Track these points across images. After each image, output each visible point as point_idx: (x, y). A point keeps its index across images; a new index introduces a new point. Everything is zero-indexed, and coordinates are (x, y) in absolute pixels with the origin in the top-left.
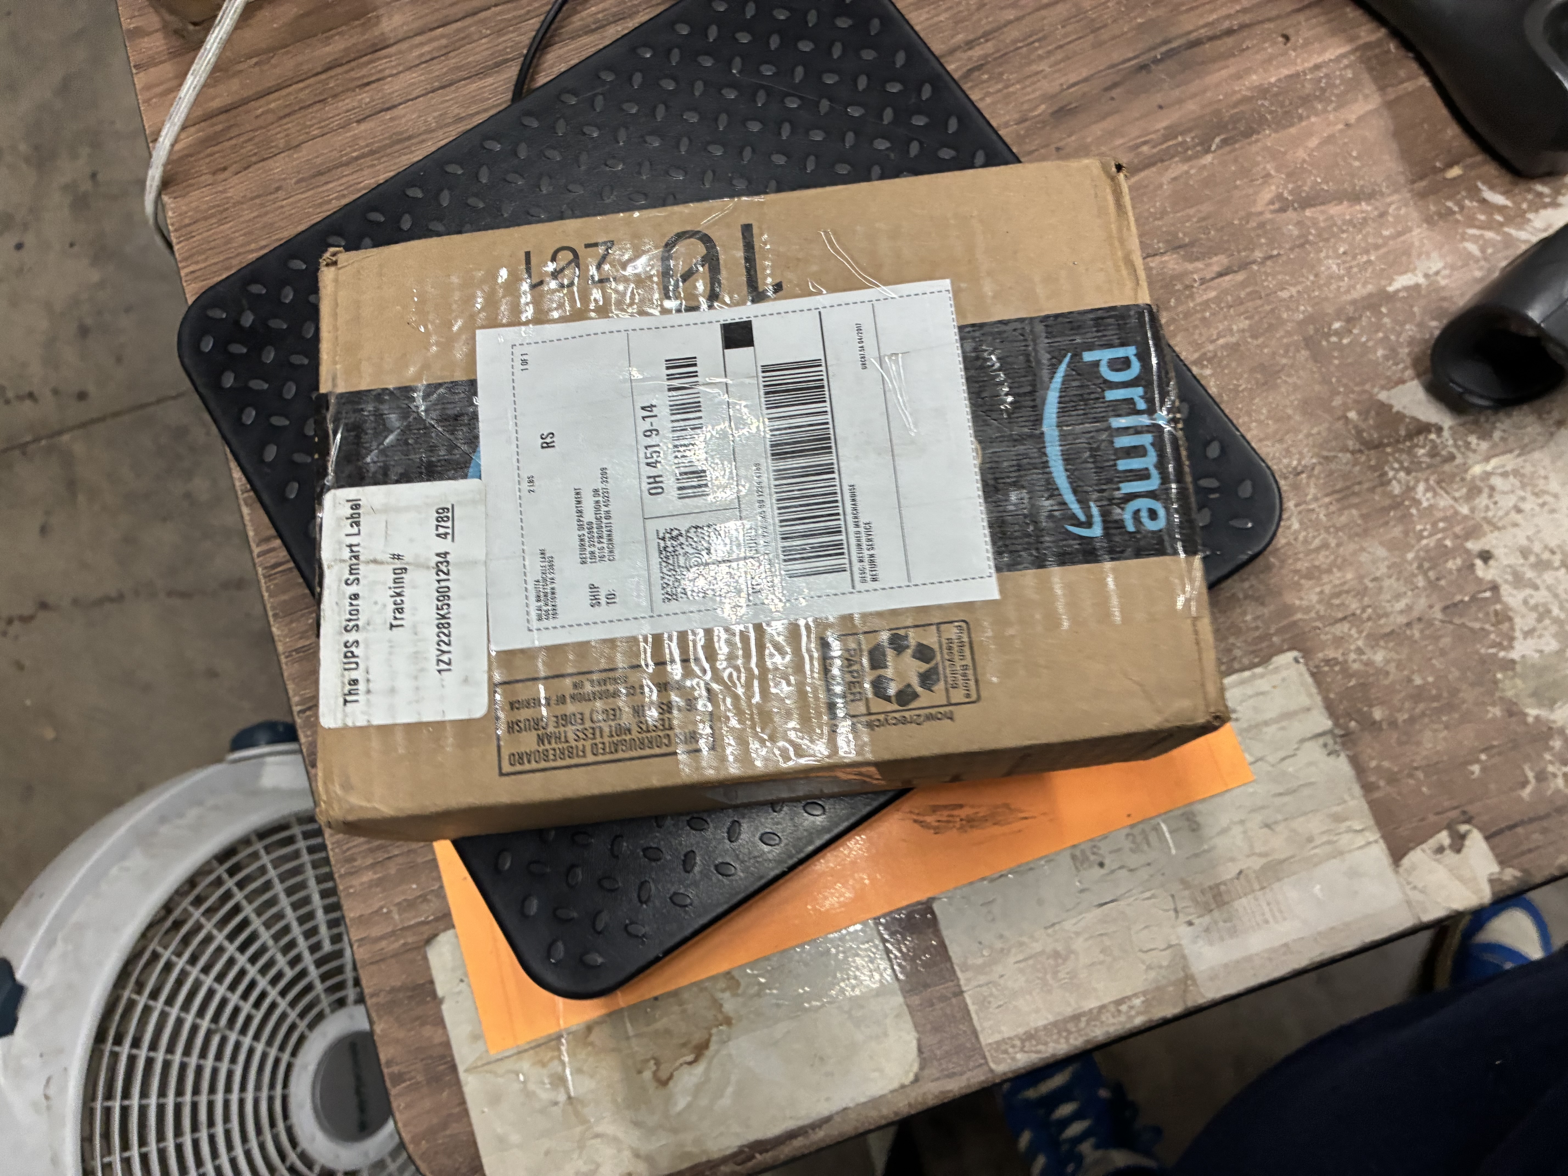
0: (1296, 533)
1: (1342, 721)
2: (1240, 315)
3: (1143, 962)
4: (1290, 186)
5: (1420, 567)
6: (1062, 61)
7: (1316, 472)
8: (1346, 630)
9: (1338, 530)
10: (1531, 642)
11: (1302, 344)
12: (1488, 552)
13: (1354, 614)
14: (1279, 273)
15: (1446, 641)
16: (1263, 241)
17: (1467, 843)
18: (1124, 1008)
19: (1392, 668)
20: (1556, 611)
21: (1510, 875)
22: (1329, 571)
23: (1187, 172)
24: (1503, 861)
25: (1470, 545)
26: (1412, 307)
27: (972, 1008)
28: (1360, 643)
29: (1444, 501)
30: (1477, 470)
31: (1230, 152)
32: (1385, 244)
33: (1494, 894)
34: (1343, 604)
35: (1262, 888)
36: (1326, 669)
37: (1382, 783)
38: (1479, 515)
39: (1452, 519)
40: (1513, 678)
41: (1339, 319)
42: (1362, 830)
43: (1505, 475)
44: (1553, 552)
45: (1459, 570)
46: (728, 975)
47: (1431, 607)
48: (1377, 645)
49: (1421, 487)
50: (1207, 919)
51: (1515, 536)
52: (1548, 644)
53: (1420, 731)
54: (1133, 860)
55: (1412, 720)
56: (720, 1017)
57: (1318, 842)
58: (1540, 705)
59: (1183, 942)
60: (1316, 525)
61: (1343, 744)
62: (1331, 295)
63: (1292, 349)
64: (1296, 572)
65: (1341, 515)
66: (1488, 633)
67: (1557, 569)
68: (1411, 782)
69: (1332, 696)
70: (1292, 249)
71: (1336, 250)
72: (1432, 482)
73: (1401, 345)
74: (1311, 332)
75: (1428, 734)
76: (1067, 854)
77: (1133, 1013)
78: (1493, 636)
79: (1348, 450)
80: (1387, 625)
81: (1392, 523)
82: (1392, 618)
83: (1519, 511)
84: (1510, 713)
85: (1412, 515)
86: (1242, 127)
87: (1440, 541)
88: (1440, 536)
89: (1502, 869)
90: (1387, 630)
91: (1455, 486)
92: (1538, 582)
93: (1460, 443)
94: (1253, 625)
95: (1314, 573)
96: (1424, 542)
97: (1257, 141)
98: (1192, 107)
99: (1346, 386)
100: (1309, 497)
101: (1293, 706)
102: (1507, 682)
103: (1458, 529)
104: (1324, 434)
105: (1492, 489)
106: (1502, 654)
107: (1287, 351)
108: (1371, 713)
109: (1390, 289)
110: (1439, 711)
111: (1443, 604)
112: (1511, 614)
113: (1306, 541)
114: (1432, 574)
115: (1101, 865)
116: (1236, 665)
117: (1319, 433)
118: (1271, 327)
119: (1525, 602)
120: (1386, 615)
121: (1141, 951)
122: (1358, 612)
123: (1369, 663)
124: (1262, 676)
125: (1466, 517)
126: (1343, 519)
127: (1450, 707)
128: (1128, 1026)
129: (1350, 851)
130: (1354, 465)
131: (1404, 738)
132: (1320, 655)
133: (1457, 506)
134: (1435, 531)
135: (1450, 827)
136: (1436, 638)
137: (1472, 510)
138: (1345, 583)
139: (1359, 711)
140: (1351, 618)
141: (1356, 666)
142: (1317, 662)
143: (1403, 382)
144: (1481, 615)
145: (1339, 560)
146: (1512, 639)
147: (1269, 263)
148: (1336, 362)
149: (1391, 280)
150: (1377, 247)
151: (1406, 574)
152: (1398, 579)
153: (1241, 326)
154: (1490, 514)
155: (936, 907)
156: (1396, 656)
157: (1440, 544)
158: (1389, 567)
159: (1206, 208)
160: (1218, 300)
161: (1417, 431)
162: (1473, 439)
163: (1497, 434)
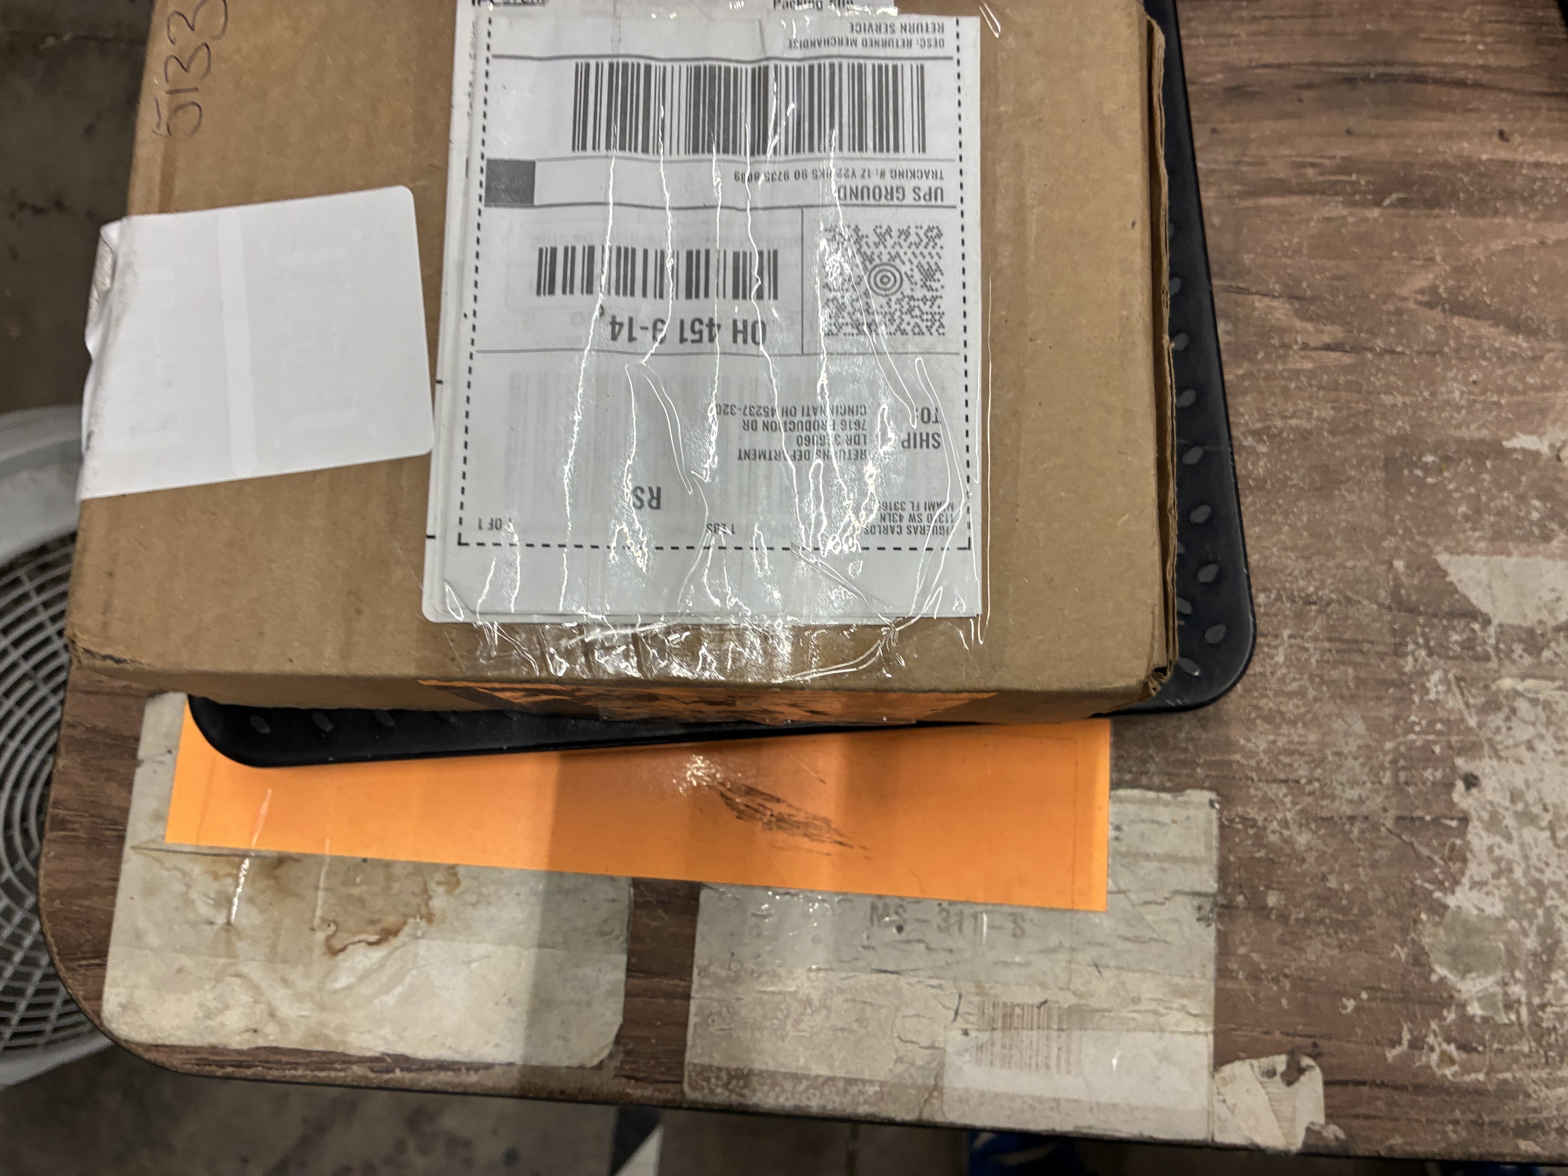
0: (1276, 666)
1: (1229, 890)
2: (1328, 402)
3: (896, 1051)
4: (1451, 283)
5: (1394, 762)
6: (1265, 34)
7: (1329, 610)
8: (1281, 795)
9: (1323, 682)
10: (1474, 894)
11: (1381, 463)
12: (1476, 778)
13: (1298, 782)
14: (1394, 374)
15: (1382, 854)
16: (1392, 330)
17: (1302, 1078)
18: (854, 1089)
19: (1311, 857)
20: (1518, 873)
21: (1334, 1132)
22: (1293, 723)
23: (1344, 218)
24: (1331, 1115)
25: (1460, 762)
26: (1521, 473)
27: (693, 1020)
28: (1289, 815)
29: (1454, 702)
31: (1402, 216)
32: (1524, 393)
33: (1305, 1144)
34: (1291, 766)
35: (1060, 1029)
36: (1240, 826)
37: (1241, 975)
38: (1485, 734)
39: (1454, 725)
40: (1436, 925)
41: (1434, 452)
42: (1196, 1016)
43: (1534, 702)
44: (1546, 809)
45: (1434, 784)
46: (452, 870)
47: (1385, 810)
48: (1307, 825)
49: (1436, 676)
50: (985, 1036)
51: (1513, 774)
52: (1493, 905)
53: (1310, 937)
54: (935, 939)
55: (1306, 921)
56: (424, 910)
57: (1143, 1006)
58: (1452, 968)
59: (949, 1049)
60: (1302, 667)
61: (1219, 915)
62: (1439, 423)
63: (1368, 463)
64: (1256, 708)
65: (1334, 668)
66: (1434, 864)
67: (1542, 829)
68: (1275, 988)
69: (1232, 858)
70: (1419, 353)
71: (1467, 375)
72: (1451, 676)
73: (1489, 511)
74: (1397, 454)
75: (1317, 945)
76: (869, 900)
77: (861, 1099)
78: (1437, 871)
79: (1376, 602)
80: (1328, 808)
81: (1386, 702)
82: (1337, 804)
83: (1531, 748)
84: (1416, 962)
85: (1413, 702)
86: (1428, 193)
87: (1429, 741)
88: (1431, 737)
89: (1327, 1123)
90: (1325, 814)
91: (1474, 691)
92: (1515, 834)
93: (1502, 646)
94: (1184, 745)
95: (1273, 719)
96: (1412, 737)
97: (1437, 216)
98: (1383, 147)
99: (1406, 529)
100: (1309, 633)
101: (1185, 852)
102: (1428, 926)
103: (1454, 739)
104: (1358, 572)
105: (1514, 711)
106: (1437, 895)
107: (1360, 464)
108: (1264, 895)
109: (1507, 444)
110: (1339, 926)
111: (1400, 813)
112: (1468, 855)
113: (1282, 680)
114: (1402, 775)
115: (900, 929)
116: (1144, 780)
117: (1353, 568)
118: (1356, 430)
119: (1490, 849)
120: (1333, 798)
121: (899, 1038)
122: (1303, 781)
123: (1288, 841)
124: (1167, 804)
125: (1470, 729)
126: (1335, 674)
127: (1354, 927)
128: (849, 1110)
129: (1172, 1032)
130: (1374, 620)
131: (1287, 938)
132: (1240, 809)
133: (1466, 713)
134: (1430, 728)
135: (1293, 1055)
136: (1375, 847)
137: (1481, 725)
138: (1305, 743)
139: (1254, 888)
140: (1292, 784)
141: (1273, 838)
142: (1233, 813)
143: (1473, 553)
144: (1435, 843)
145: (1310, 716)
146: (1457, 883)
147: (1387, 358)
148: (1409, 499)
149: (1513, 435)
150: (1513, 391)
151: (1375, 762)
152: (1363, 765)
153: (1324, 414)
154: (1499, 738)
155: (704, 895)
156: (1321, 846)
157: (1427, 747)
158: (1359, 747)
159: (1347, 266)
160: (1311, 374)
161: (1463, 615)
162: (1518, 648)
163: (1547, 654)
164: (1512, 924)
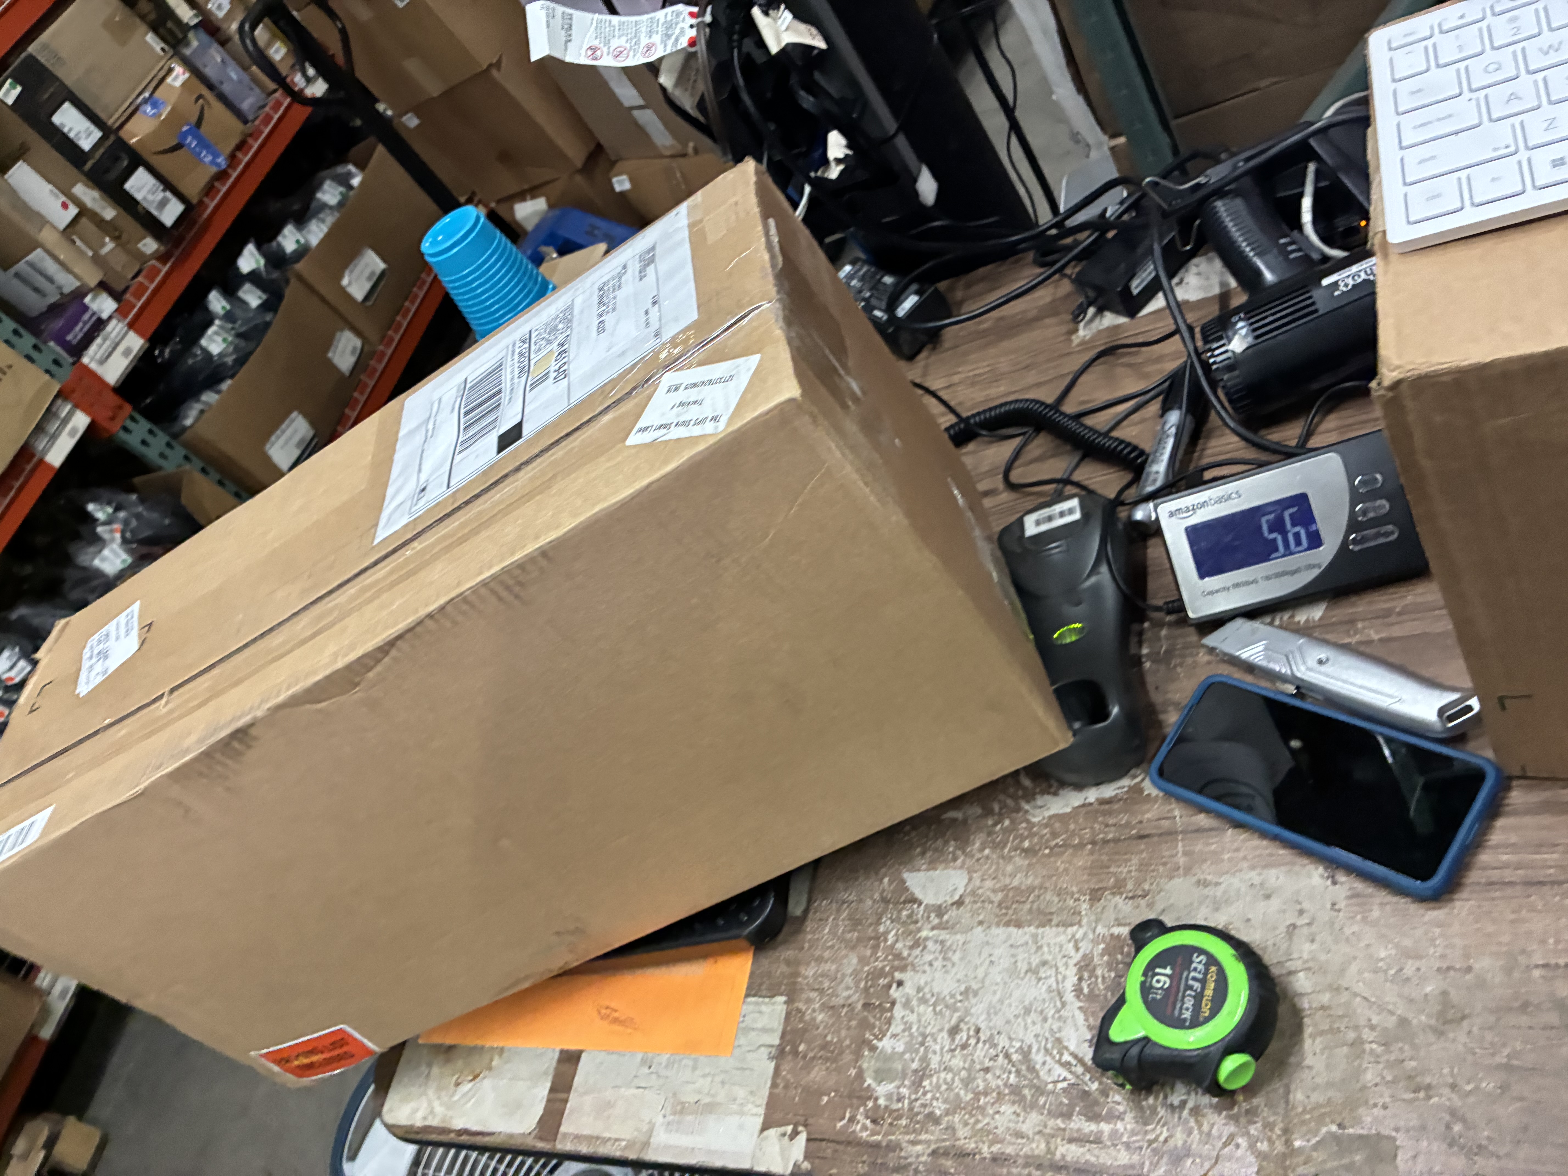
1: (784, 1044)
3: (636, 1125)
5: (867, 976)
8: (815, 996)
9: (843, 940)
12: (902, 982)
13: (823, 989)
15: (854, 1023)
17: (797, 1137)
18: (616, 1144)
19: (822, 1026)
20: (914, 1029)
21: (806, 1166)
22: (826, 962)
24: (807, 1157)
25: (896, 974)
26: (948, 830)
27: (566, 1113)
28: (817, 1006)
29: (899, 945)
30: (924, 934)
33: (792, 1172)
34: (822, 982)
35: (701, 1114)
36: (794, 1013)
37: (781, 1086)
38: (910, 959)
39: (898, 956)
40: (871, 1057)
42: (758, 1106)
43: (936, 942)
44: (933, 995)
45: (884, 986)
46: (502, 1048)
47: (859, 1001)
48: (823, 1010)
49: (893, 932)
50: (672, 1118)
51: (920, 978)
52: (899, 1046)
53: (814, 1066)
54: (662, 1072)
55: (813, 1058)
56: (489, 1065)
57: (737, 1102)
58: (875, 1079)
59: (656, 1124)
61: (778, 1056)
65: (848, 933)
66: (876, 1027)
67: (929, 1006)
68: (794, 1092)
69: (788, 1028)
72: (900, 932)
73: (930, 849)
75: (816, 1069)
78: (876, 1030)
79: (873, 899)
80: (834, 1001)
81: (869, 947)
82: (838, 999)
83: (931, 965)
84: (859, 1077)
85: (879, 946)
87: (884, 965)
88: (886, 963)
89: (804, 1161)
90: (833, 1004)
91: (909, 939)
92: (916, 1009)
93: (925, 915)
95: (820, 960)
96: (877, 964)
101: (770, 1027)
102: (868, 1058)
103: (896, 963)
105: (925, 947)
106: (875, 1042)
108: (799, 1046)
109: (945, 817)
110: (828, 1059)
111: (865, 1002)
112: (892, 1021)
114: (869, 983)
116: (758, 993)
119: (903, 1017)
120: (837, 996)
121: (639, 1119)
122: (826, 989)
123: (814, 1019)
124: (766, 1004)
125: (904, 958)
127: (835, 1060)
129: (747, 1114)
131: (805, 1067)
132: (796, 1004)
133: (904, 949)
134: (886, 959)
135: (795, 1125)
136: (851, 1019)
137: (909, 955)
138: (829, 971)
139: (795, 1043)
140: (821, 991)
141: (807, 1018)
142: (793, 1008)
143: (917, 871)
144: (879, 1016)
145: (834, 958)
146: (884, 1035)
151: (859, 978)
152: (853, 979)
154: (916, 961)
155: (584, 1055)
156: (827, 1020)
157: (883, 968)
158: (853, 971)
161: (910, 902)
162: (933, 915)
163: (946, 917)
164: (907, 1056)
